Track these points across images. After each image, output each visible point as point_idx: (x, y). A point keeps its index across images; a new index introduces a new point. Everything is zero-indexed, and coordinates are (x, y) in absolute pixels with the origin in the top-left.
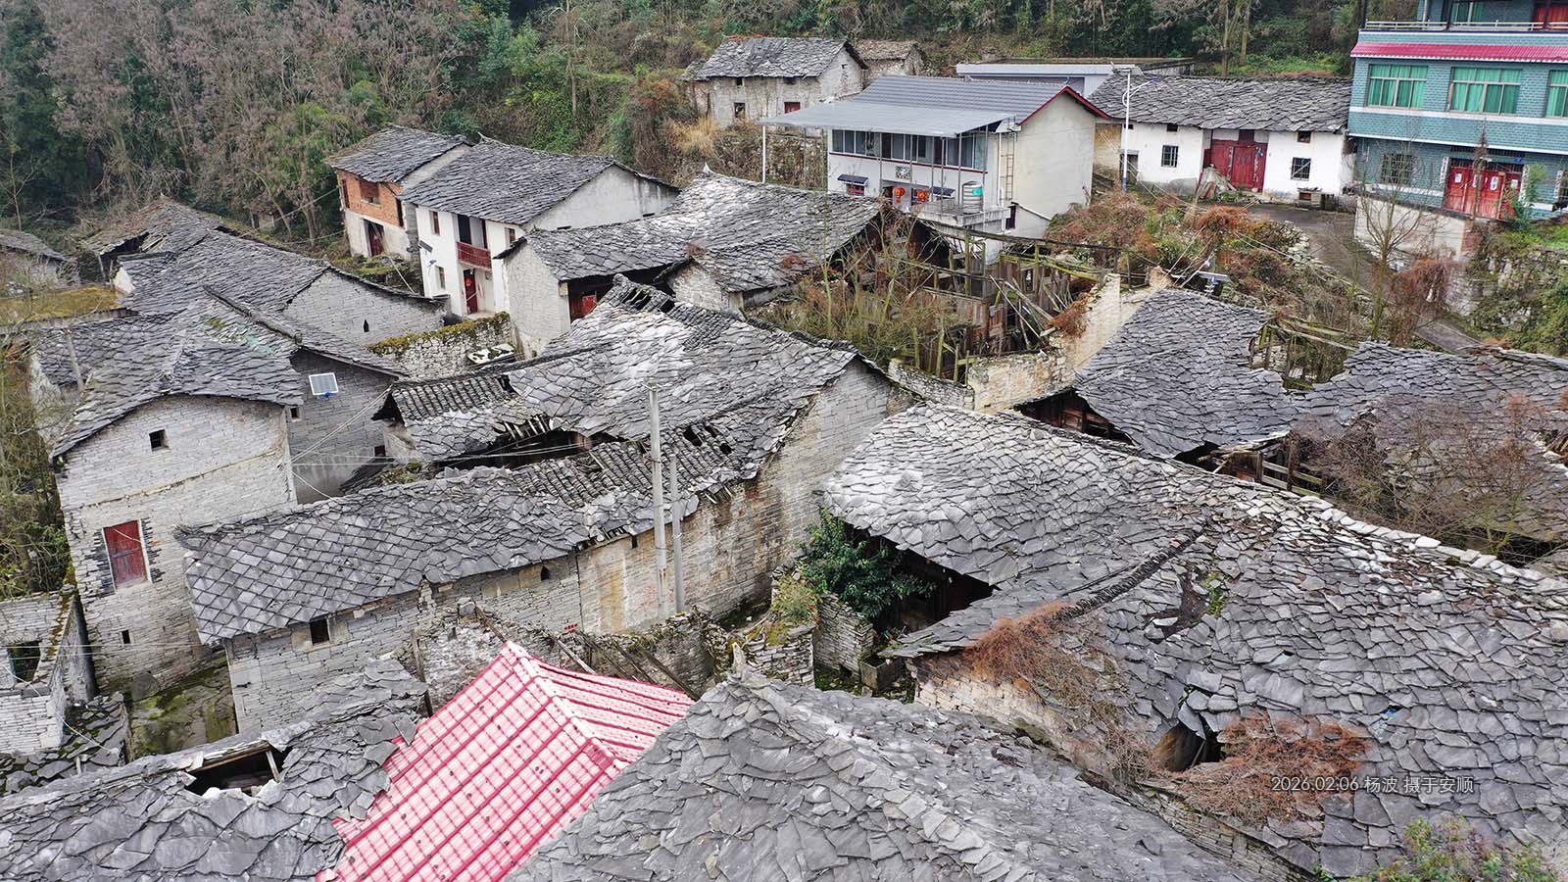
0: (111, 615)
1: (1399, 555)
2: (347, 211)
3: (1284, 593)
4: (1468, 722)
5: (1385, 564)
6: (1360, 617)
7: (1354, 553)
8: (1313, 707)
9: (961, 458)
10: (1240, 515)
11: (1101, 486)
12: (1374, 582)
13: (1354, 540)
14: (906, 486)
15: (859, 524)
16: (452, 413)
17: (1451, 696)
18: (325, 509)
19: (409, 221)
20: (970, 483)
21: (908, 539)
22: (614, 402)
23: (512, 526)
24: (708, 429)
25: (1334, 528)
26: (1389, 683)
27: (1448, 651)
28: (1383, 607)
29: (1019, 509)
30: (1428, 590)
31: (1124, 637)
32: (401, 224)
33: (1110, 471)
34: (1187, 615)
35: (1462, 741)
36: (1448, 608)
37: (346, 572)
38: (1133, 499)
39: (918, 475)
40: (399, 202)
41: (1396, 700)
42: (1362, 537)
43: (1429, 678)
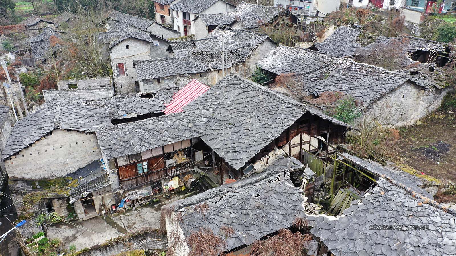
0: (119, 81)
1: (361, 67)
2: (156, 13)
3: (339, 74)
4: (361, 91)
5: (358, 69)
6: (350, 77)
7: (353, 68)
8: (337, 90)
9: (286, 56)
10: (336, 63)
11: (312, 59)
12: (355, 72)
13: (354, 65)
14: (274, 61)
15: (264, 68)
16: (182, 49)
17: (360, 87)
18: (160, 60)
19: (171, 14)
20: (287, 60)
21: (271, 70)
22: (217, 49)
23: (195, 66)
24: (235, 51)
25: (351, 63)
26: (351, 86)
27: (363, 81)
28: (355, 75)
29: (295, 64)
30: (364, 72)
31: (306, 80)
32: (169, 15)
33: (314, 56)
34: (320, 78)
35: (359, 93)
36: (366, 75)
37: (164, 71)
38: (317, 61)
39: (277, 59)
40: (169, 9)
41: (351, 88)
43: (358, 85)
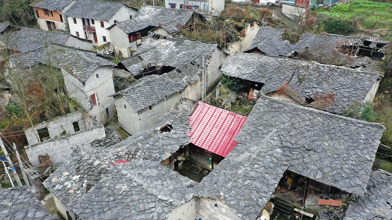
0: (92, 113)
1: (329, 68)
2: (38, 19)
3: (314, 76)
4: (347, 90)
5: (328, 70)
6: (327, 78)
7: (322, 69)
8: (325, 92)
9: (247, 62)
11: (276, 64)
12: (327, 73)
14: (238, 68)
15: (232, 76)
16: (134, 65)
17: (343, 87)
19: (65, 21)
20: (251, 66)
21: (244, 77)
23: (173, 84)
24: (194, 62)
25: (318, 66)
26: (334, 87)
27: (341, 81)
28: (329, 76)
29: (262, 69)
31: (295, 86)
32: (62, 21)
33: (277, 61)
34: (300, 82)
35: (347, 93)
36: (339, 75)
37: (152, 96)
38: (282, 65)
39: (240, 66)
40: (61, 16)
41: (336, 89)
42: (323, 66)
43: (339, 85)
